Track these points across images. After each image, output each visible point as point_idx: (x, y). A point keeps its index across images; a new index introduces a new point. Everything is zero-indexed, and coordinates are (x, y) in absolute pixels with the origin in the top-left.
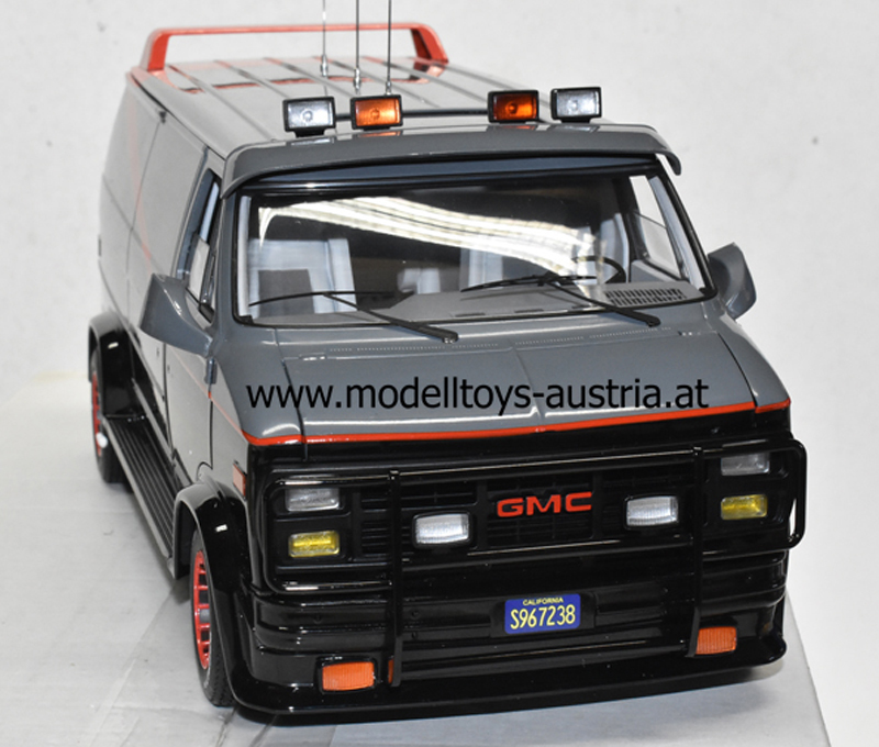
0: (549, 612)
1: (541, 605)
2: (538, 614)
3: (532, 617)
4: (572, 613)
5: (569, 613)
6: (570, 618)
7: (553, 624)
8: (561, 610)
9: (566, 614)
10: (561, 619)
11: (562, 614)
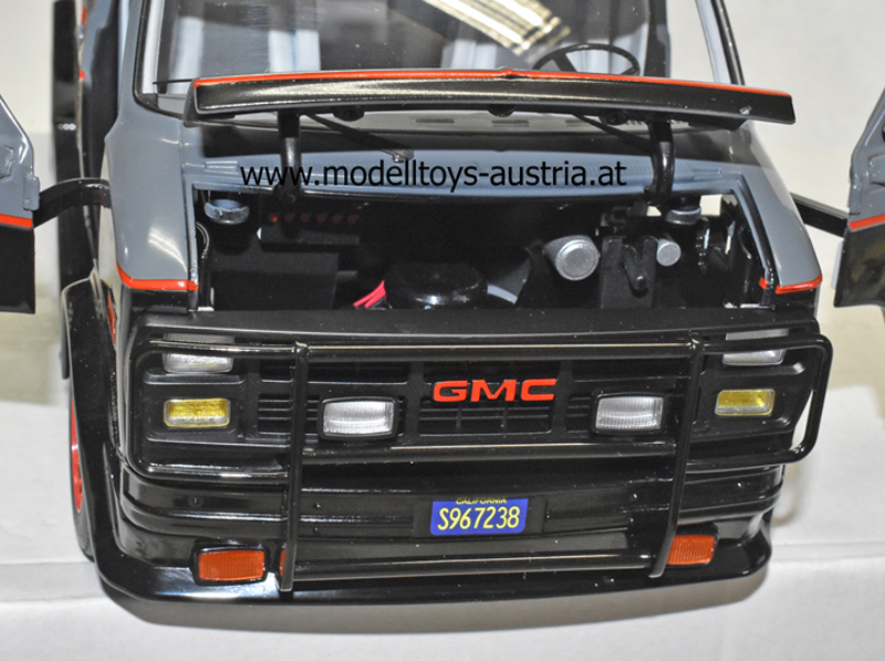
0: (487, 514)
1: (479, 505)
2: (473, 515)
3: (465, 517)
4: (515, 516)
5: (512, 516)
6: (513, 521)
7: (491, 526)
8: (503, 512)
9: (508, 516)
10: (501, 522)
11: (503, 517)
